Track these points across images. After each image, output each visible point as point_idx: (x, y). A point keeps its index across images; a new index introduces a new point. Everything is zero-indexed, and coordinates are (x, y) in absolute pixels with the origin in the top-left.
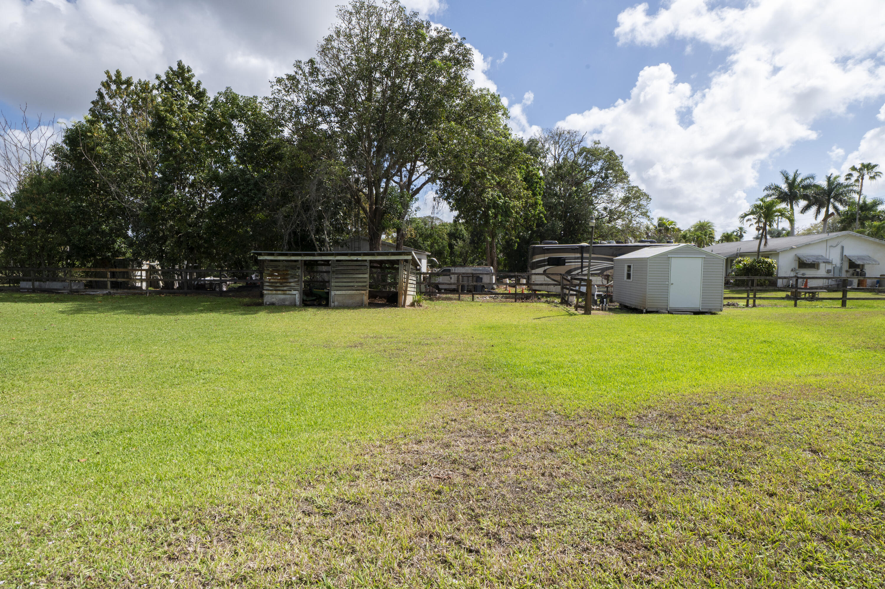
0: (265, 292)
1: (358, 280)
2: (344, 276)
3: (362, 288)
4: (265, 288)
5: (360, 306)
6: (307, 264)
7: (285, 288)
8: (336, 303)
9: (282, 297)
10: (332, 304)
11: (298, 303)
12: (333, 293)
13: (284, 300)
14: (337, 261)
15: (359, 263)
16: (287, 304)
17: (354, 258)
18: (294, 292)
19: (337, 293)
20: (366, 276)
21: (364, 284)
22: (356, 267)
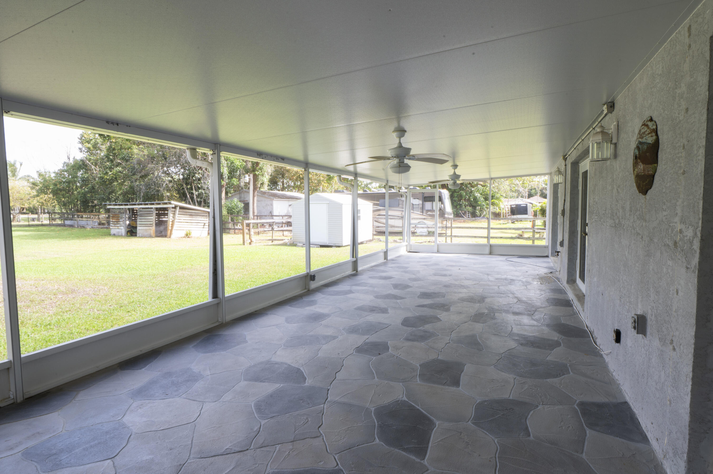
0: (111, 227)
1: (149, 220)
2: (143, 218)
3: (152, 226)
4: (111, 225)
5: (150, 237)
6: (129, 210)
7: (118, 225)
8: (140, 235)
9: (118, 230)
10: (138, 235)
11: (123, 234)
12: (138, 228)
13: (119, 232)
14: (140, 208)
15: (149, 210)
16: (120, 234)
17: (147, 206)
18: (122, 228)
19: (140, 228)
20: (152, 218)
21: (151, 223)
22: (148, 212)
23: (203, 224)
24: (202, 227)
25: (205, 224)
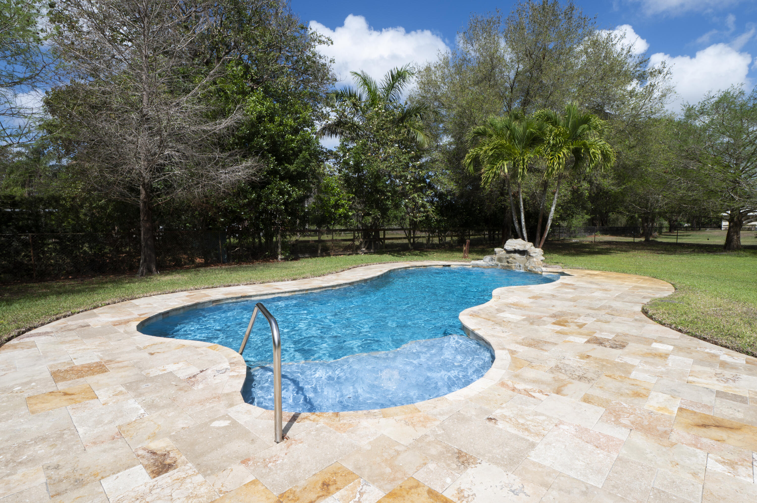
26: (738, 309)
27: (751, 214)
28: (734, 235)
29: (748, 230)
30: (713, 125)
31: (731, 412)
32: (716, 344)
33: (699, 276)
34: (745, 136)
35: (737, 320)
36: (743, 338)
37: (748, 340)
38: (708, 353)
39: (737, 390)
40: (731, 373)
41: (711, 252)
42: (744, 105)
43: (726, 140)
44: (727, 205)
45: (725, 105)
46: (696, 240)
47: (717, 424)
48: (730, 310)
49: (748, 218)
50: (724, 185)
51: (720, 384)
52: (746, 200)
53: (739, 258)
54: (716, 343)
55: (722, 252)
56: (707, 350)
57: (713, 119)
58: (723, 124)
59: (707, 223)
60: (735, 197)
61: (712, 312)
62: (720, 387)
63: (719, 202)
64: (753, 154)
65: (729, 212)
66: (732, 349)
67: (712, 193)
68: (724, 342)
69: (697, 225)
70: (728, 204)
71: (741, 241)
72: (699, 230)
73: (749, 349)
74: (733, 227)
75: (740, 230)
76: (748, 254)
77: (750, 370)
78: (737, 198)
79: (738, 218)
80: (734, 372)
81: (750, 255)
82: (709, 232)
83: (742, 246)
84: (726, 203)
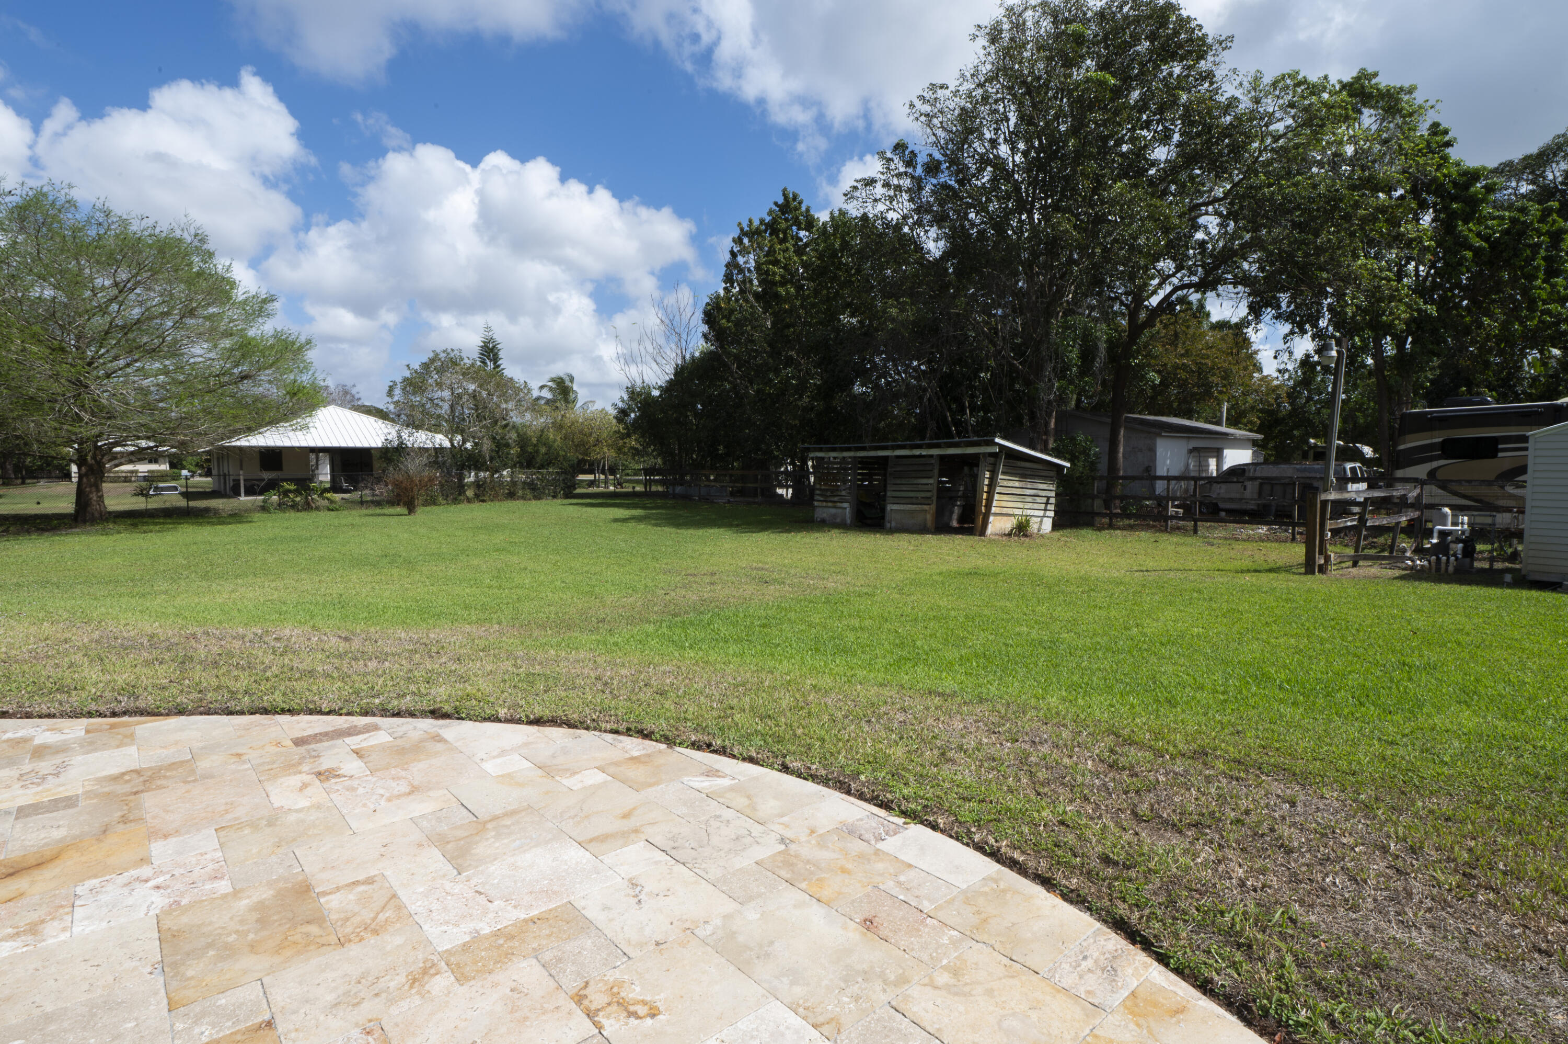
0: (816, 503)
1: (921, 487)
2: (903, 481)
3: (926, 501)
4: (817, 497)
5: (922, 530)
6: (865, 463)
7: (836, 499)
8: (893, 524)
9: (833, 511)
10: (888, 525)
11: (849, 521)
12: (889, 507)
13: (835, 516)
14: (898, 457)
15: (922, 460)
16: (838, 520)
17: (917, 452)
18: (846, 505)
19: (895, 507)
20: (931, 481)
21: (928, 494)
22: (919, 467)
23: (1044, 500)
24: (1043, 506)
25: (1048, 498)
26: (83, 636)
27: (118, 449)
28: (91, 492)
29: (125, 481)
30: (17, 255)
31: (43, 836)
32: (27, 718)
33: (18, 585)
34: (88, 293)
35: (78, 658)
36: (83, 689)
37: (94, 690)
38: (8, 740)
39: (61, 789)
40: (54, 762)
41: (47, 530)
42: (80, 230)
43: (48, 293)
44: (68, 431)
45: (40, 218)
46: (15, 507)
47: (11, 870)
48: (66, 641)
49: (114, 457)
50: (56, 388)
51: (28, 791)
52: (103, 421)
53: (104, 538)
54: (28, 716)
55: (71, 528)
56: (9, 735)
57: (15, 243)
58: (40, 259)
59: (41, 468)
60: (83, 414)
61: (27, 656)
62: (26, 797)
63: (49, 423)
64: (107, 333)
65: (76, 446)
66: (62, 716)
67: (32, 403)
68: (44, 709)
69: (15, 472)
70: (70, 428)
71: (106, 502)
72: (23, 483)
73: (93, 707)
74: (86, 475)
75: (102, 481)
76: (121, 527)
77: (91, 743)
78: (86, 417)
79: (94, 457)
80: (58, 760)
81: (126, 529)
82: (43, 488)
83: (110, 513)
84: (65, 427)
